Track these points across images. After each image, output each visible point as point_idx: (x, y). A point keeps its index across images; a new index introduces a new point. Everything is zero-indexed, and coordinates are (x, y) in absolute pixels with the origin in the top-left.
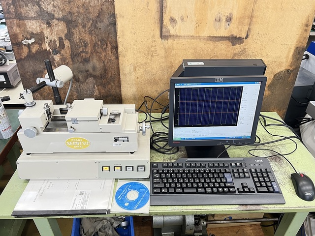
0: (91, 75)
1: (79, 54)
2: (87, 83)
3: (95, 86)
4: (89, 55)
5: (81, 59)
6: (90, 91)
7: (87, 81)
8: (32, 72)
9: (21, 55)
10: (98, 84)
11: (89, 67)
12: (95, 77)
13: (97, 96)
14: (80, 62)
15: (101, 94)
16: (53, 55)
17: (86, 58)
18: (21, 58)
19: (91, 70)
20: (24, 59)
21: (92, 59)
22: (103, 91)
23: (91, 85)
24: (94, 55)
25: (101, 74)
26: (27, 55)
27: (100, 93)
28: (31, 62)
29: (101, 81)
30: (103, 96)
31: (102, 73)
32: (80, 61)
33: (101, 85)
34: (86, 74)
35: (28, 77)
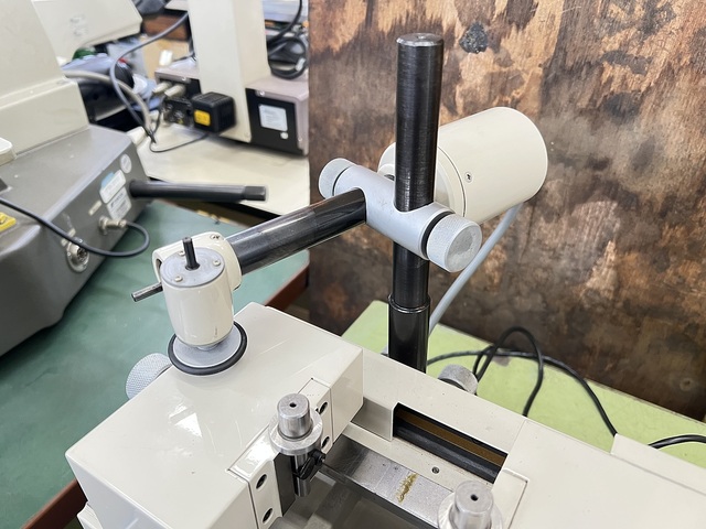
0: (612, 190)
1: (594, 66)
2: (573, 223)
3: (611, 246)
4: (651, 78)
5: (597, 92)
6: (572, 259)
7: (581, 211)
8: (354, 118)
9: (330, 35)
10: (628, 239)
11: (620, 144)
12: (628, 202)
13: (597, 292)
14: (582, 112)
15: (624, 293)
16: (460, 53)
17: (619, 98)
18: (328, 50)
19: (621, 166)
20: (338, 56)
21: (659, 105)
22: (641, 282)
23: (587, 238)
24: (683, 82)
25: (670, 199)
26: (356, 39)
27: (619, 284)
28: (361, 73)
29: (652, 230)
30: (627, 303)
31: (682, 193)
32: (583, 103)
33: (642, 248)
34: (584, 176)
35: (334, 132)
